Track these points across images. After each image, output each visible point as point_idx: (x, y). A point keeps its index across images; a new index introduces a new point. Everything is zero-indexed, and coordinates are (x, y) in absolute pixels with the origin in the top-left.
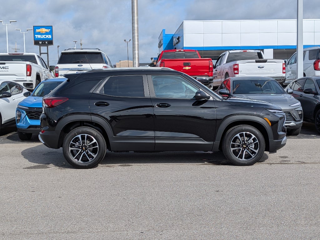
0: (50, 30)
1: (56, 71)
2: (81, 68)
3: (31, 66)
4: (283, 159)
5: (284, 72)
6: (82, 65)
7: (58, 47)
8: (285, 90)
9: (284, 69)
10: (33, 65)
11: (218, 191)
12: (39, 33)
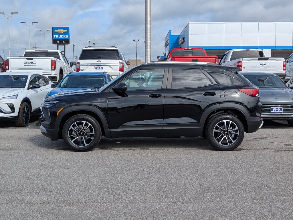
0: (67, 30)
1: (77, 66)
2: (99, 64)
3: (55, 61)
4: (287, 146)
5: (284, 69)
6: (101, 61)
7: (74, 45)
8: (287, 84)
9: (284, 66)
10: (57, 60)
11: (232, 172)
12: (57, 34)
